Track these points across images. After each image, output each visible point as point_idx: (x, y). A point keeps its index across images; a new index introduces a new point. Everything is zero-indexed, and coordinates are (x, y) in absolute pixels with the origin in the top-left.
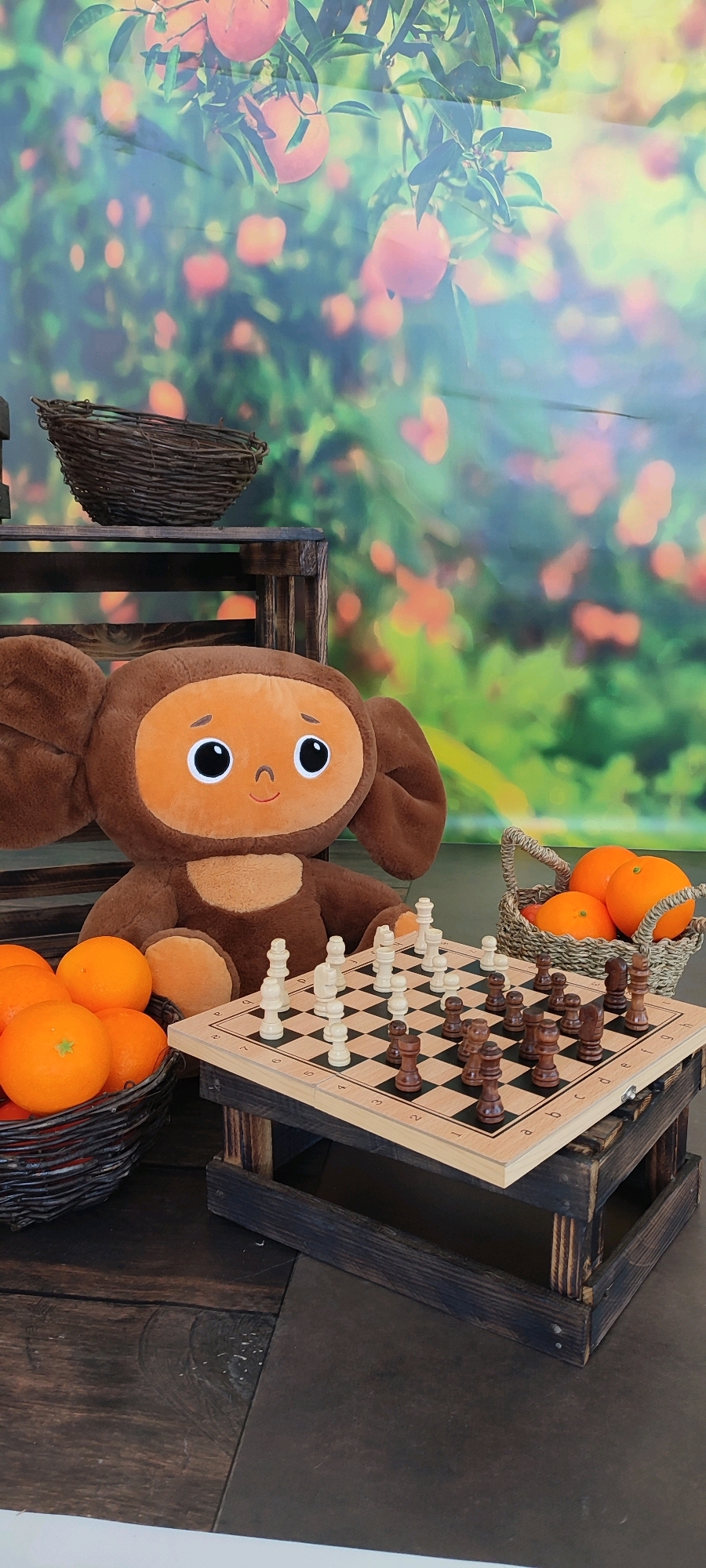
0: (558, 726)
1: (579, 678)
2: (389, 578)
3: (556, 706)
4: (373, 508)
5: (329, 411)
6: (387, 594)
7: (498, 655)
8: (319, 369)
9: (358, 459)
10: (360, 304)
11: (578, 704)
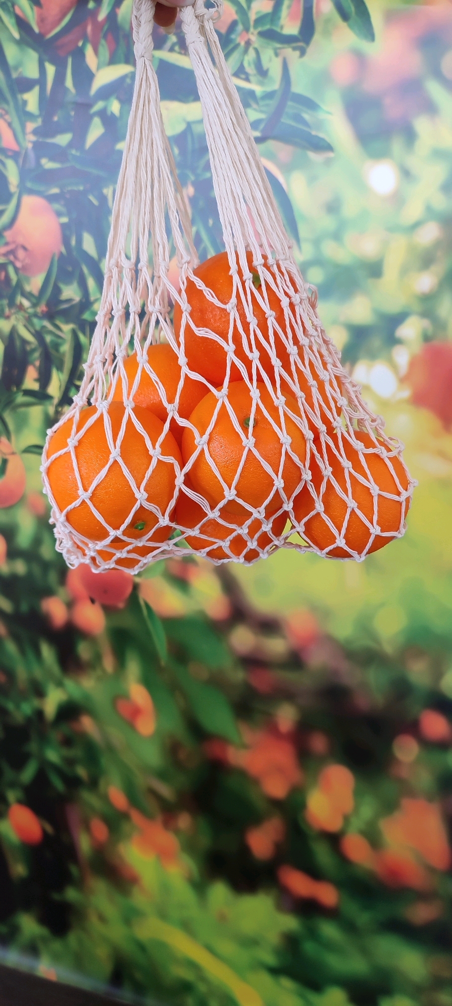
0: (278, 952)
1: (290, 923)
2: (125, 816)
3: (273, 938)
4: (105, 761)
5: (60, 684)
6: (126, 827)
7: (219, 892)
8: (47, 652)
9: (87, 724)
10: (70, 605)
11: (291, 943)
